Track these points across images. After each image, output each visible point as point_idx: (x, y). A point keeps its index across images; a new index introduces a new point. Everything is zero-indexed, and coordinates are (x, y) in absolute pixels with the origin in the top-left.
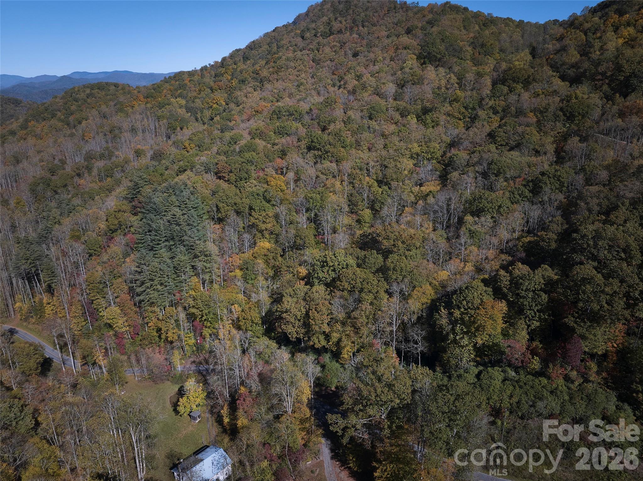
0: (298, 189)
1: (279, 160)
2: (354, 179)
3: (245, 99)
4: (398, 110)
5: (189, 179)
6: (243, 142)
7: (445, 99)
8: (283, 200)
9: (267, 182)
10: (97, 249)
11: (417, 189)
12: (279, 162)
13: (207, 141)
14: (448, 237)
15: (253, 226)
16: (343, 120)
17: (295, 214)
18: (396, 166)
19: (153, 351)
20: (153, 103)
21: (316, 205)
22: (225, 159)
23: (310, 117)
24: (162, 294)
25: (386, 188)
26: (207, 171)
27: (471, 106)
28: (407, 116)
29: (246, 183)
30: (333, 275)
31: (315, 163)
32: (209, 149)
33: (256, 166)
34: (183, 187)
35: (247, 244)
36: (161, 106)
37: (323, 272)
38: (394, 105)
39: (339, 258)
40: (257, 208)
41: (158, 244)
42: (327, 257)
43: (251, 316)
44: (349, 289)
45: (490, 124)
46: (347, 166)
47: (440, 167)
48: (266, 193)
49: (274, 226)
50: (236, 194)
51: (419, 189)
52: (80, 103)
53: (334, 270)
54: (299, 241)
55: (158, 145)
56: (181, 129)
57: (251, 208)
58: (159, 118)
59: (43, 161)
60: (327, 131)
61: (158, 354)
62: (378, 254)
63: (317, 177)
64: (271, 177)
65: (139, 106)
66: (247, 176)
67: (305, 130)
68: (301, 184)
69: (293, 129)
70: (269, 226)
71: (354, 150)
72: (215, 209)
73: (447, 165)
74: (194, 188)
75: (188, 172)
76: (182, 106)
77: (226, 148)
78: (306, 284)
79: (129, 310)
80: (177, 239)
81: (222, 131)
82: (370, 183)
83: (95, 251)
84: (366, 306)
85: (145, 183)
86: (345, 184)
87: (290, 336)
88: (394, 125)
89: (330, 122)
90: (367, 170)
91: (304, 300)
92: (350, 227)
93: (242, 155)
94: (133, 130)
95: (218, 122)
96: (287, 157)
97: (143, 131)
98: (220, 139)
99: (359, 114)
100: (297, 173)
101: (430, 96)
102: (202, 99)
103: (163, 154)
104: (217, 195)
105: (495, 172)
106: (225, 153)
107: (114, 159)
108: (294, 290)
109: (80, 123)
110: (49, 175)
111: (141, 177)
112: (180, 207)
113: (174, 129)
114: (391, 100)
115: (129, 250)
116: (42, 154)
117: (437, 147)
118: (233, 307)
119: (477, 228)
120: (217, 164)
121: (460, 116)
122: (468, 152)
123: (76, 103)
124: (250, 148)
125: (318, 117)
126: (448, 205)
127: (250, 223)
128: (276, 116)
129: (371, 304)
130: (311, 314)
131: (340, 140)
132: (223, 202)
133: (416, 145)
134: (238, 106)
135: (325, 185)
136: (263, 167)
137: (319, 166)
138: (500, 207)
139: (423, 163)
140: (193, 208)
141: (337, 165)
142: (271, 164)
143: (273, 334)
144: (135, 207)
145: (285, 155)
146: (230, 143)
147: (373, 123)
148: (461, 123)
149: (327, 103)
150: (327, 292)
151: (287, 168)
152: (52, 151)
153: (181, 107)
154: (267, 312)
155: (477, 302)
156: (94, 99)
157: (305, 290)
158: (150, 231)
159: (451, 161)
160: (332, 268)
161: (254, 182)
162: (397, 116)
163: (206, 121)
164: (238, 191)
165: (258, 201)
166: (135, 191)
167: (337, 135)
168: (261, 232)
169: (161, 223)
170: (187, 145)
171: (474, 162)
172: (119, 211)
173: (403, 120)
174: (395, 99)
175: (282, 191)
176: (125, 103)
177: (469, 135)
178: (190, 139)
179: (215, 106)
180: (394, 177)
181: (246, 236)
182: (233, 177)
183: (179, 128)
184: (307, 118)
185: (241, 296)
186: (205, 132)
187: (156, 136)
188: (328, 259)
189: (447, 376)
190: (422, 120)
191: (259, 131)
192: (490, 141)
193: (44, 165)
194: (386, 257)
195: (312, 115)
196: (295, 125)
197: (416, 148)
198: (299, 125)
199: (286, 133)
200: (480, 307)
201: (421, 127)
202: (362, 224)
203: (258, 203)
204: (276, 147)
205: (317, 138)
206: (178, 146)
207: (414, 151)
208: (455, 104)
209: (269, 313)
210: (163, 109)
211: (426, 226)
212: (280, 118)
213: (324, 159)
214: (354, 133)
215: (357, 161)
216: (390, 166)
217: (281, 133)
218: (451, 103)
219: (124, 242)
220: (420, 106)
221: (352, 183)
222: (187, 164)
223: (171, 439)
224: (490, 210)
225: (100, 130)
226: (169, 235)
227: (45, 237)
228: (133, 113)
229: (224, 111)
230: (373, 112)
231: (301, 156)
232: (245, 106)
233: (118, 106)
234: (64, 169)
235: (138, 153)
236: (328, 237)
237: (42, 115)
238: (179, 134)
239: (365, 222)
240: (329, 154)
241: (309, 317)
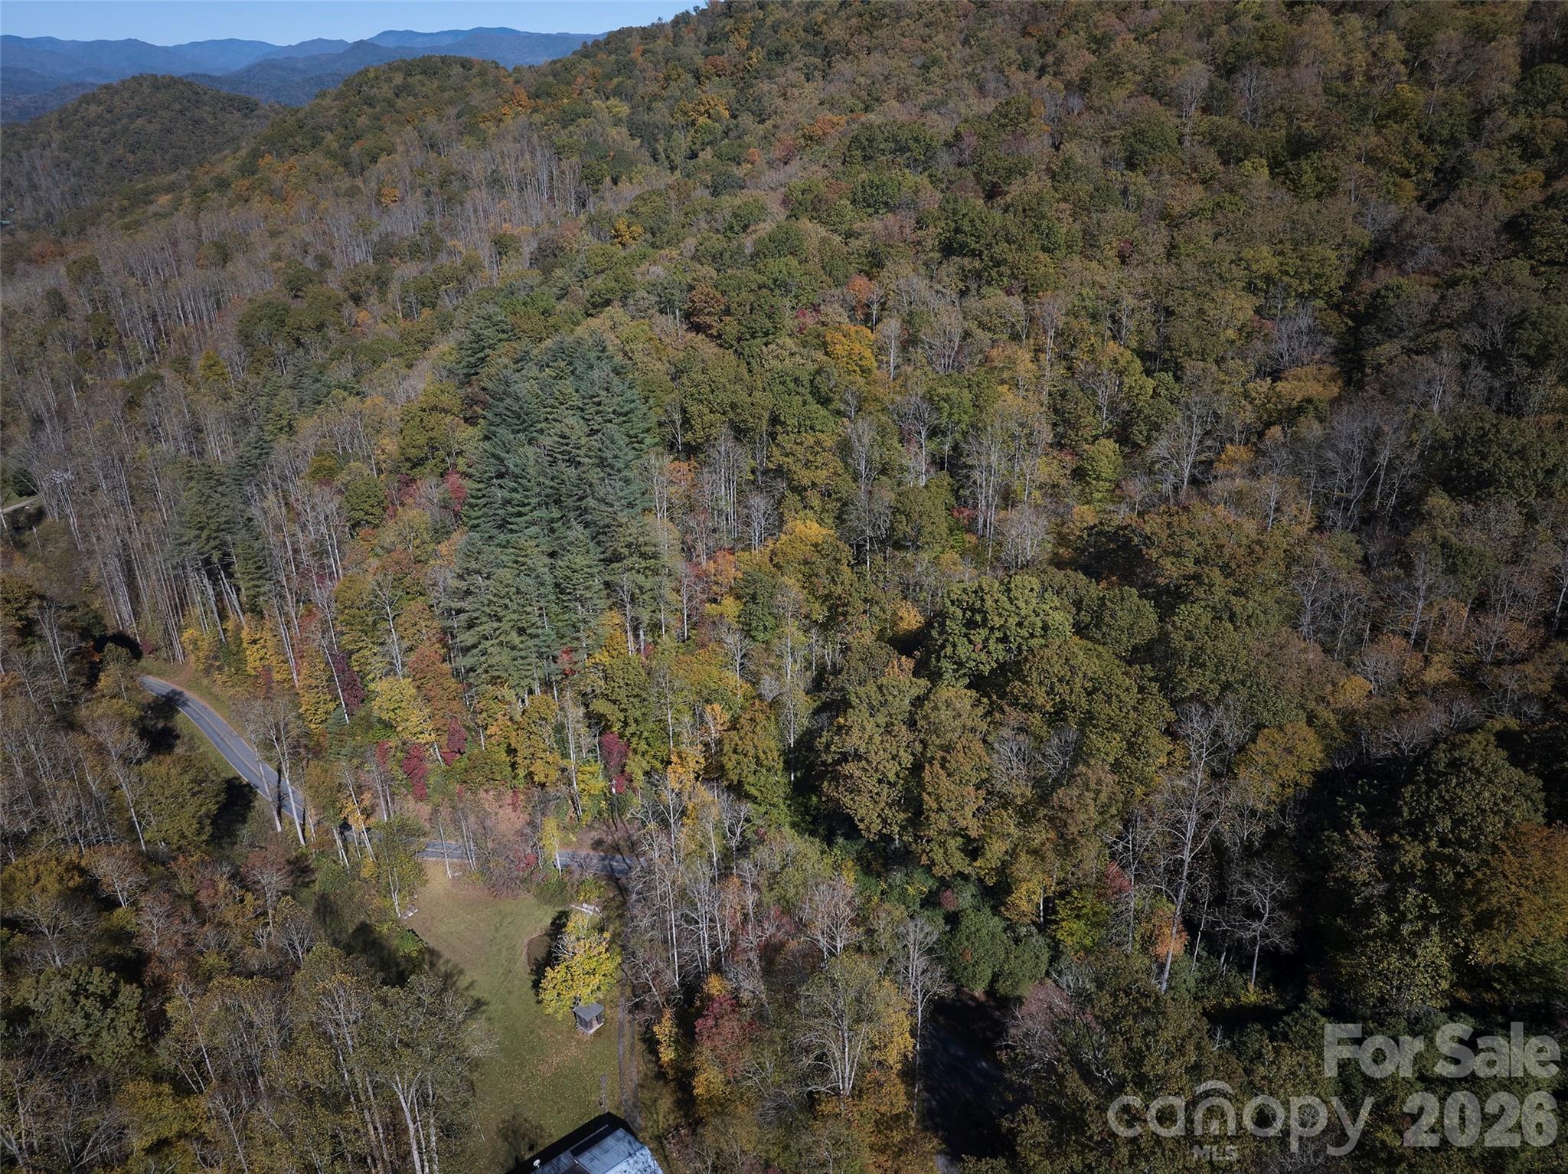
0: (909, 369)
1: (861, 282)
2: (1073, 347)
3: (780, 102)
4: (1213, 141)
5: (613, 328)
6: (765, 228)
7: (1364, 110)
8: (865, 399)
9: (825, 344)
10: (371, 510)
11: (1263, 385)
12: (862, 288)
13: (675, 216)
14: (1365, 557)
15: (779, 472)
16: (1048, 169)
17: (895, 442)
18: (1201, 311)
19: (499, 797)
20: (548, 110)
21: (959, 421)
22: (714, 274)
23: (956, 158)
24: (523, 658)
25: (1168, 377)
26: (665, 307)
27: (1445, 134)
28: (1241, 160)
29: (766, 344)
30: (999, 652)
31: (963, 293)
32: (674, 241)
33: (796, 297)
34: (593, 355)
35: (758, 526)
36: (567, 119)
37: (970, 642)
38: (1205, 126)
39: (1022, 605)
40: (792, 422)
41: (520, 514)
42: (987, 597)
43: (756, 748)
44: (1049, 708)
45: (1511, 192)
46: (1054, 308)
47: (1338, 323)
48: (818, 378)
49: (835, 474)
50: (738, 379)
51: (1271, 388)
52: (378, 109)
53: (1004, 640)
54: (904, 528)
55: (553, 224)
56: (615, 181)
57: (775, 420)
58: (559, 152)
59: (279, 259)
60: (1001, 201)
61: (509, 809)
62: (1140, 597)
63: (967, 335)
64: (837, 329)
65: (515, 120)
66: (769, 325)
67: (939, 195)
68: (918, 354)
69: (906, 193)
70: (822, 476)
71: (1077, 258)
72: (677, 417)
73: (1360, 319)
74: (625, 354)
75: (615, 311)
76: (620, 119)
77: (717, 242)
78: (916, 673)
79: (438, 689)
80: (570, 502)
81: (715, 193)
82: (1122, 362)
83: (367, 514)
84: (1098, 772)
85: (501, 336)
86: (1045, 358)
87: (861, 826)
88: (1200, 187)
89: (1010, 172)
90: (1114, 322)
91: (912, 724)
92: (1053, 490)
93: (760, 265)
94: (496, 182)
95: (707, 168)
96: (884, 273)
97: (519, 184)
98: (709, 212)
99: (1096, 153)
100: (909, 321)
101: (1315, 101)
102: (672, 102)
103: (562, 249)
104: (684, 380)
105: (1532, 352)
106: (714, 258)
107: (443, 259)
108: (880, 688)
109: (374, 160)
110: (285, 297)
111: (490, 318)
112: (582, 410)
113: (597, 182)
114: (1193, 111)
115: (449, 519)
116: (281, 239)
118: (708, 708)
119: (1473, 538)
120: (691, 288)
121: (1406, 164)
122: (1434, 280)
123: (369, 111)
124: (784, 244)
125: (977, 157)
126: (1372, 452)
127: (771, 465)
128: (859, 153)
129: (1117, 766)
130: (927, 775)
131: (1037, 227)
132: (701, 401)
133: (1265, 250)
134: (762, 121)
135: (987, 359)
136: (816, 300)
137: (972, 303)
138: (1550, 473)
139: (1284, 308)
140: (619, 415)
141: (1026, 301)
142: (837, 292)
143: (815, 799)
144: (471, 401)
145: (880, 265)
146: (731, 228)
147: (1137, 179)
148: (1408, 185)
149: (1006, 116)
150: (980, 711)
151: (883, 307)
152: (303, 232)
153: (617, 122)
154: (802, 736)
155: (1493, 825)
156: (411, 98)
157: (915, 692)
158: (500, 476)
159: (1376, 308)
160: (998, 634)
161: (789, 342)
162: (1211, 161)
163: (678, 160)
164: (743, 370)
165: (797, 400)
166: (476, 355)
167: (1030, 211)
168: (799, 490)
169: (528, 457)
170: (622, 227)
171: (1454, 315)
172: (434, 408)
173: (1226, 173)
174: (1206, 110)
175: (865, 371)
176: (483, 110)
177: (1435, 228)
178: (631, 211)
179: (702, 120)
180: (1195, 344)
181: (759, 503)
182: (731, 328)
183: (608, 180)
184: (945, 160)
185: (733, 678)
186: (672, 194)
187: (551, 198)
188: (989, 603)
190: (1287, 173)
191: (810, 197)
192: (1511, 246)
193: (280, 268)
194: (1166, 612)
195: (961, 152)
196: (913, 178)
197: (1266, 260)
198: (923, 180)
199: (886, 204)
200: (1503, 845)
201: (1283, 195)
202: (1088, 483)
203: (793, 409)
204: (855, 243)
205: (972, 221)
206: (600, 229)
207: (1260, 268)
208: (1393, 128)
209: (807, 740)
210: (571, 128)
211: (1293, 509)
212: (871, 158)
213: (989, 284)
214: (1080, 209)
215: (1084, 292)
216: (1187, 310)
217: (871, 201)
218: (1379, 124)
219: (437, 495)
220: (1283, 132)
221: (1065, 357)
222: (613, 284)
223: (519, 1076)
224: (1518, 482)
225: (419, 180)
226: (549, 491)
227: (255, 466)
228: (499, 137)
229: (726, 133)
230: (1139, 147)
231: (922, 270)
232: (779, 121)
233: (465, 119)
234: (323, 282)
235: (502, 246)
236: (988, 514)
237: (290, 141)
238: (607, 195)
239: (1097, 478)
240: (1003, 268)
241: (921, 785)
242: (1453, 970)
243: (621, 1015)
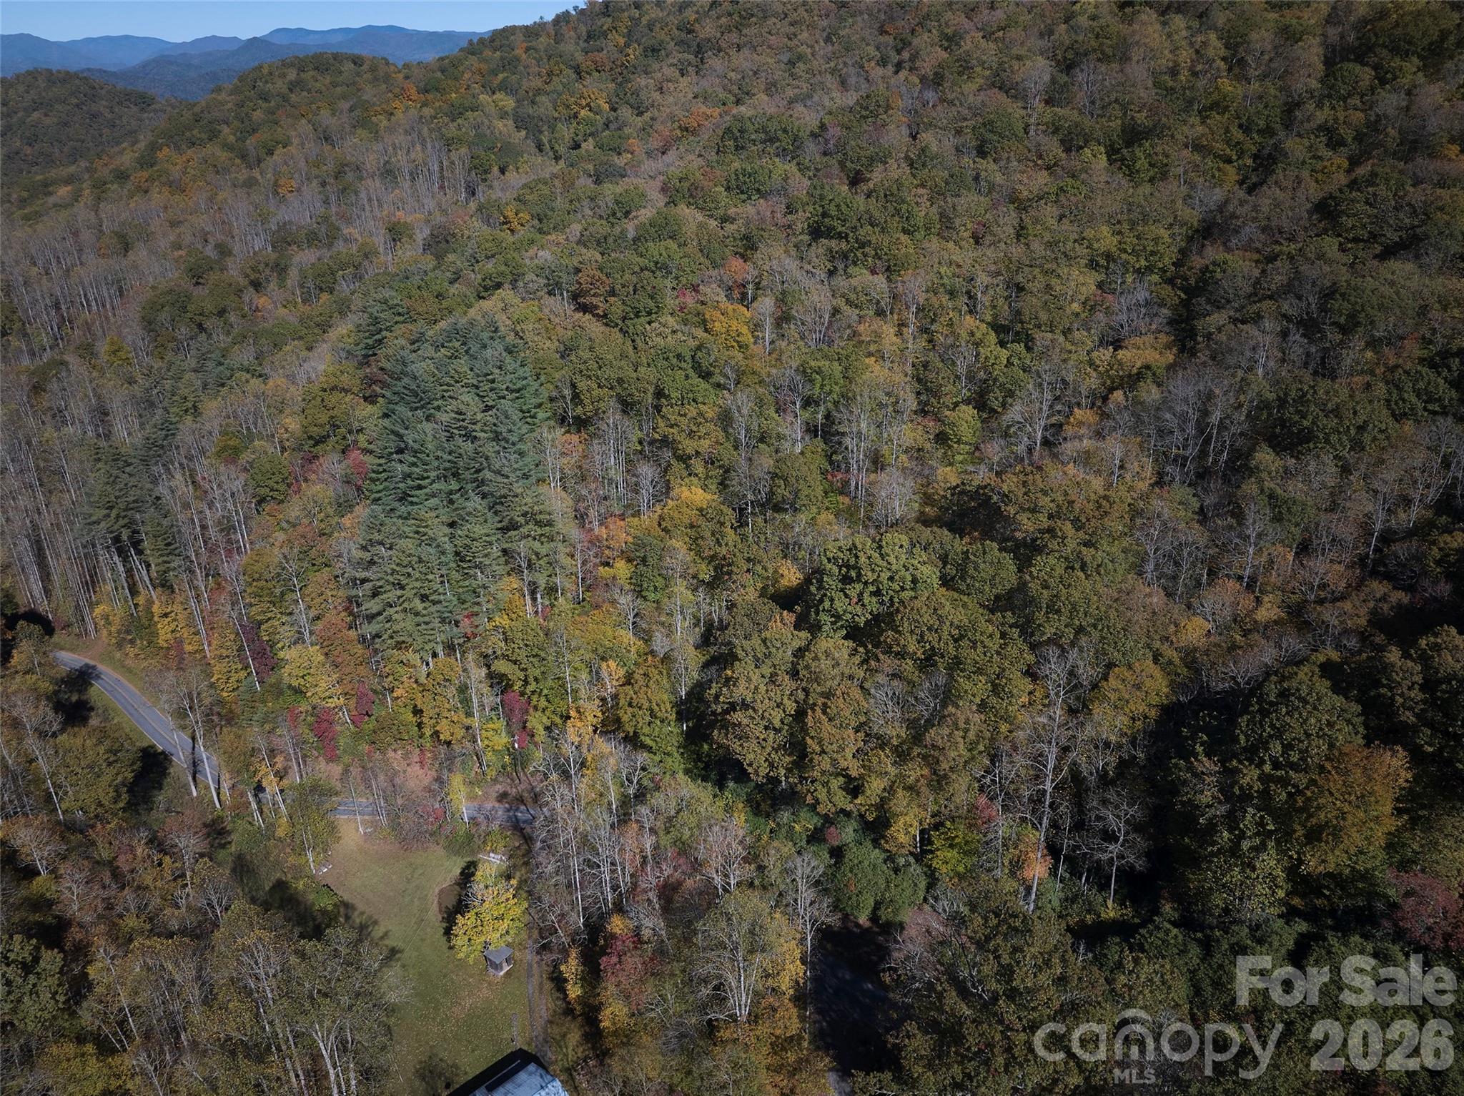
0: (784, 344)
1: (737, 263)
2: (933, 321)
3: (656, 95)
4: (1056, 131)
5: (504, 309)
6: (646, 214)
7: (1190, 102)
8: (744, 373)
9: (704, 322)
10: (276, 486)
11: (1106, 354)
12: (738, 269)
13: (560, 203)
14: (1201, 508)
15: (665, 442)
16: (907, 157)
17: (772, 412)
18: (1049, 287)
19: (406, 756)
20: (437, 104)
21: (831, 391)
22: (599, 257)
23: (821, 148)
24: (426, 623)
25: (1020, 348)
26: (553, 289)
27: (1262, 124)
28: (1082, 148)
29: (649, 323)
30: (873, 604)
31: (831, 273)
32: (560, 227)
33: (677, 278)
34: (485, 335)
35: (645, 495)
36: (456, 113)
37: (846, 596)
38: (1048, 117)
39: (893, 561)
40: (675, 395)
41: (420, 487)
42: (860, 554)
43: (650, 701)
44: (920, 654)
45: (1320, 176)
46: (915, 285)
47: (1172, 295)
48: (699, 354)
49: (717, 442)
50: (623, 356)
51: (1113, 357)
52: (273, 104)
53: (877, 593)
54: (782, 491)
55: (444, 212)
56: (502, 171)
57: (659, 394)
58: (449, 143)
59: (180, 248)
60: (864, 187)
61: (417, 767)
62: (1000, 550)
63: (836, 311)
64: (716, 308)
65: (405, 113)
66: (652, 305)
67: (807, 182)
68: (791, 330)
69: (776, 180)
70: (705, 445)
71: (934, 239)
72: (567, 392)
73: (1192, 292)
74: (517, 334)
75: (506, 293)
76: (506, 113)
77: (601, 228)
78: (797, 627)
79: (345, 656)
80: (467, 475)
81: (598, 182)
82: (978, 335)
83: (272, 490)
84: (966, 713)
85: (397, 318)
86: (908, 332)
87: (750, 770)
88: (1045, 173)
89: (872, 160)
90: (970, 298)
91: (794, 674)
92: (918, 454)
93: (642, 249)
94: (389, 173)
95: (589, 158)
96: (758, 255)
97: (411, 174)
98: (592, 199)
99: (950, 141)
100: (782, 300)
101: (1146, 94)
102: (555, 96)
103: (454, 235)
104: (573, 358)
105: (1342, 320)
106: (599, 243)
107: (340, 246)
108: (764, 641)
109: (270, 153)
110: (186, 284)
111: (386, 302)
112: (477, 387)
113: (486, 172)
114: (1037, 103)
115: (352, 493)
116: (182, 229)
117: (1166, 240)
118: (604, 665)
119: (1296, 489)
120: (578, 271)
121: (1228, 151)
122: (1256, 256)
123: (265, 105)
124: (664, 229)
125: (841, 146)
126: (1206, 413)
127: (657, 436)
128: (731, 143)
129: (983, 706)
130: (809, 721)
131: (898, 211)
132: (589, 377)
133: (1105, 230)
134: (640, 114)
135: (855, 333)
136: (695, 281)
137: (840, 281)
138: (1361, 428)
139: (1123, 283)
140: (512, 391)
141: (889, 280)
142: (715, 273)
143: (706, 747)
144: (371, 381)
145: (754, 248)
146: (614, 214)
147: (988, 167)
148: (1230, 170)
149: (867, 108)
150: (857, 659)
151: (757, 286)
152: (202, 222)
153: (503, 115)
154: (692, 688)
155: (1318, 748)
156: (305, 93)
157: (797, 644)
158: (400, 451)
159: (1205, 282)
160: (871, 588)
161: (671, 321)
162: (1054, 149)
163: (562, 150)
164: (628, 347)
165: (679, 375)
166: (374, 337)
167: (890, 196)
168: (684, 459)
169: (426, 433)
170: (511, 214)
171: (1273, 287)
172: (334, 388)
173: (1069, 159)
174: (1048, 102)
175: (742, 347)
176: (374, 104)
177: (1255, 208)
178: (518, 199)
179: (584, 113)
180: (1044, 317)
181: (647, 471)
182: (616, 307)
183: (496, 169)
184: (812, 150)
185: (627, 637)
186: (557, 182)
187: (442, 187)
188: (863, 559)
189: (1198, 941)
190: (1123, 160)
191: (686, 184)
192: (1322, 225)
193: (181, 256)
194: (1024, 563)
195: (827, 141)
196: (783, 167)
197: (1106, 239)
198: (792, 168)
199: (758, 190)
200: (1328, 766)
201: (1120, 179)
202: (950, 447)
203: (676, 383)
204: (730, 228)
205: (838, 206)
206: (489, 217)
207: (1101, 246)
208: (1216, 119)
209: (697, 691)
210: (459, 121)
211: (1135, 467)
212: (743, 148)
213: (855, 264)
214: (936, 194)
215: (942, 270)
216: (1036, 286)
217: (744, 188)
218: (1203, 115)
219: (339, 470)
220: (1119, 122)
221: (927, 331)
222: (503, 268)
223: (434, 1019)
224: (1334, 438)
225: (315, 171)
226: (447, 465)
227: (162, 447)
228: (391, 130)
229: (607, 125)
230: (989, 136)
231: (793, 252)
232: (656, 114)
233: (357, 113)
234: (223, 269)
235: (396, 233)
236: (860, 477)
237: (188, 134)
238: (496, 183)
239: (958, 442)
240: (867, 250)
241: (804, 730)
242: (1288, 880)
243: (529, 956)
